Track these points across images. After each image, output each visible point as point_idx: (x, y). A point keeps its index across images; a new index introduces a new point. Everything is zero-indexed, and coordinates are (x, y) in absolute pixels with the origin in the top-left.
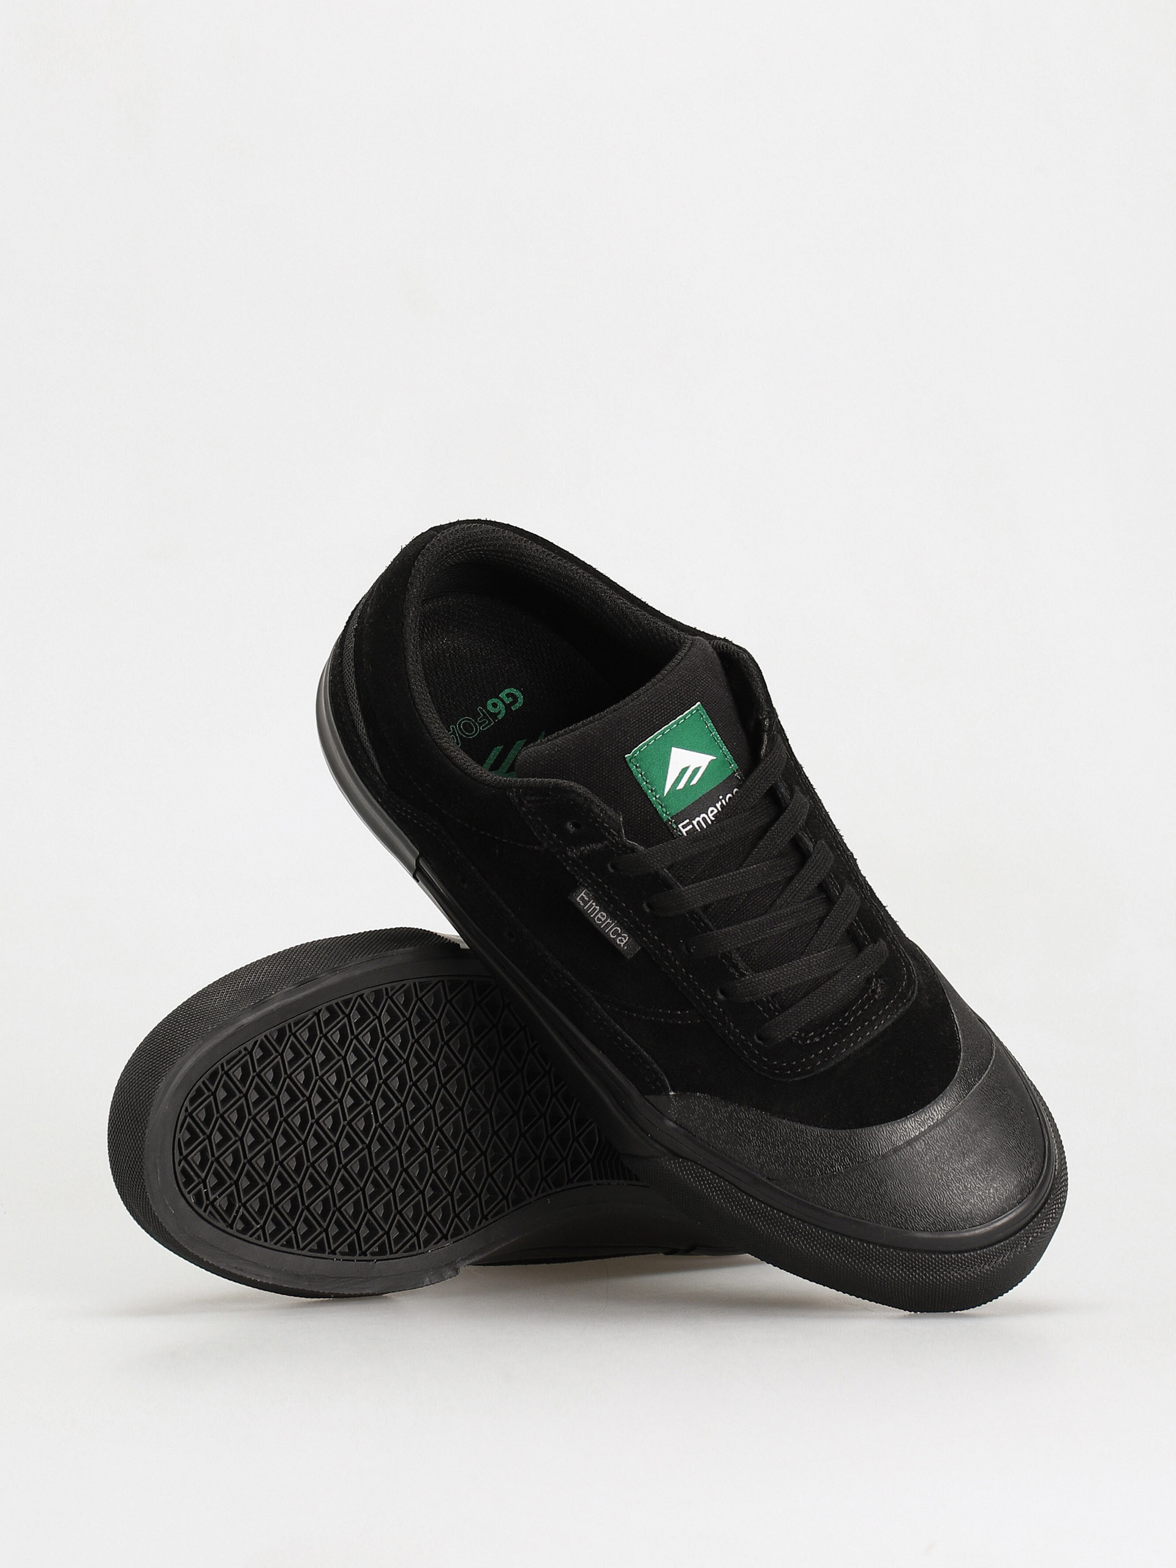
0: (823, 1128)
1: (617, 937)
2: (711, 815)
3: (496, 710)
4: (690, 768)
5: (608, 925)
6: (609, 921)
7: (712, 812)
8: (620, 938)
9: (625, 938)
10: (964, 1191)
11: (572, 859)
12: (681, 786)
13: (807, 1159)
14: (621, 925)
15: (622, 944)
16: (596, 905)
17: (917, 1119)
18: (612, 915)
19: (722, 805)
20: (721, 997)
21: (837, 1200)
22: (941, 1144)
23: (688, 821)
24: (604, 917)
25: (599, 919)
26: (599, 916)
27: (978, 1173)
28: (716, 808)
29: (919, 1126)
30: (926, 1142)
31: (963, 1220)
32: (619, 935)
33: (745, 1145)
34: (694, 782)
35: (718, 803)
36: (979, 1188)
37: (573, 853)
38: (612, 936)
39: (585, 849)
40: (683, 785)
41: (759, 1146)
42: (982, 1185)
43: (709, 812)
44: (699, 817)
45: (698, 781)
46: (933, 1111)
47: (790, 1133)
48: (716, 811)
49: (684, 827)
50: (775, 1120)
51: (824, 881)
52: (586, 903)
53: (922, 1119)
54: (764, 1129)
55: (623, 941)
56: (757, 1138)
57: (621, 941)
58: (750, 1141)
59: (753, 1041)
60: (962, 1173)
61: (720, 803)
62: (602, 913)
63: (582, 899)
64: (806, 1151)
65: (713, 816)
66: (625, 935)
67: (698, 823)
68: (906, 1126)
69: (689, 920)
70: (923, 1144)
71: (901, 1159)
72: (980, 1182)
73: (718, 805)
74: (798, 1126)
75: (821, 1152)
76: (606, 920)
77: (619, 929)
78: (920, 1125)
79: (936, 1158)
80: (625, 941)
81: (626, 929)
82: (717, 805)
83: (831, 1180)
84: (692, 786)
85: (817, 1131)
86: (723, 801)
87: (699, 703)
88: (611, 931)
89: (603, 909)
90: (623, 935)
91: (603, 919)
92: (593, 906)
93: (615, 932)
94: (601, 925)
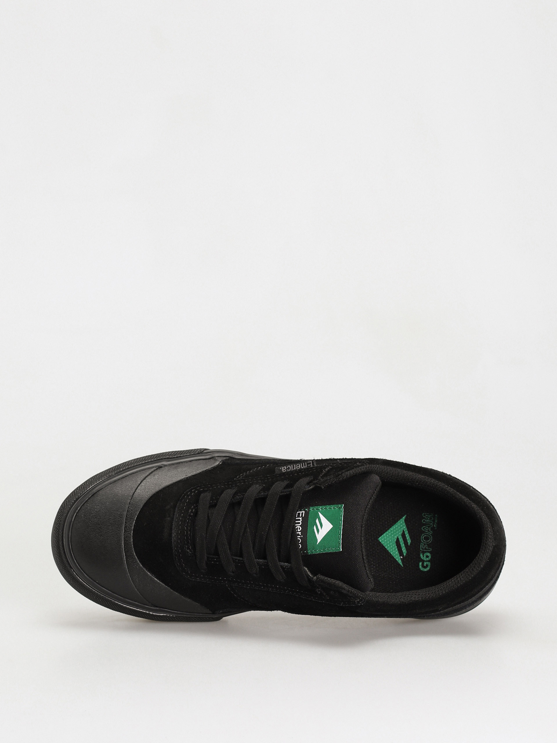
2: (298, 527)
3: (425, 555)
4: (321, 529)
5: (293, 468)
7: (299, 528)
12: (317, 521)
14: (290, 472)
16: (304, 468)
23: (303, 516)
24: (298, 468)
32: (287, 469)
35: (301, 534)
40: (317, 522)
43: (300, 527)
44: (301, 522)
45: (314, 529)
48: (298, 530)
49: (302, 513)
52: (308, 464)
55: (284, 469)
61: (300, 534)
67: (299, 520)
77: (289, 470)
81: (287, 473)
84: (314, 526)
86: (300, 537)
87: (341, 550)
88: (290, 467)
89: (301, 469)
90: (286, 470)
91: (297, 467)
92: (305, 466)
93: (289, 468)
94: (296, 465)
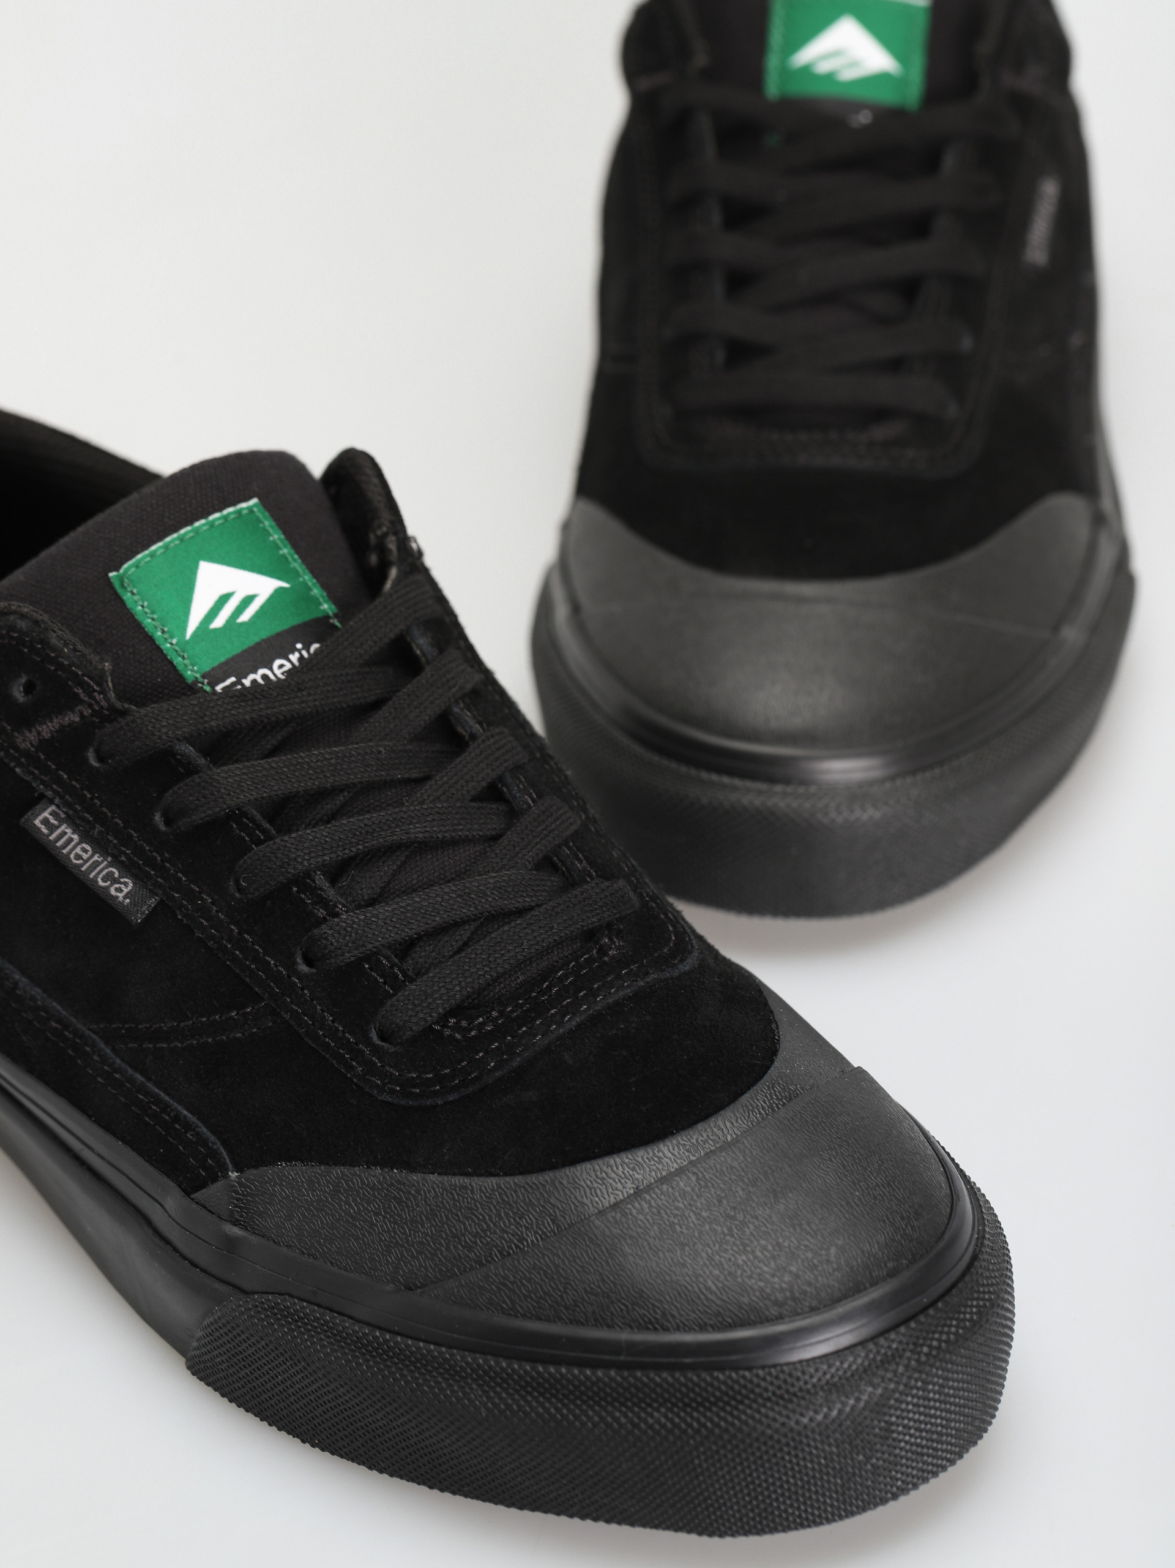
0: (503, 1176)
1: (111, 885)
4: (233, 597)
5: (96, 864)
6: (96, 858)
7: (281, 666)
8: (117, 886)
9: (126, 884)
10: (775, 1253)
11: (27, 754)
12: (219, 622)
13: (476, 1235)
14: (116, 862)
15: (121, 895)
16: (73, 833)
17: (682, 1142)
18: (100, 846)
19: (301, 658)
20: (303, 968)
21: (532, 1299)
22: (730, 1179)
23: (233, 679)
24: (86, 851)
25: (78, 857)
26: (78, 850)
27: (803, 1222)
28: (289, 661)
29: (687, 1154)
30: (700, 1175)
31: (776, 1303)
32: (115, 881)
33: (364, 1235)
34: (245, 617)
35: (293, 653)
36: (806, 1246)
37: (28, 739)
38: (101, 883)
39: (47, 729)
40: (224, 622)
41: (389, 1231)
42: (812, 1240)
44: (256, 673)
45: (254, 616)
46: (715, 1130)
47: (442, 1194)
48: (288, 666)
50: (415, 1177)
51: (500, 779)
52: (52, 828)
53: (694, 1141)
54: (395, 1198)
55: (122, 891)
56: (384, 1217)
57: (119, 890)
58: (372, 1225)
59: (369, 1043)
60: (773, 1223)
62: (84, 845)
63: (45, 822)
64: (473, 1220)
65: (283, 674)
66: (126, 880)
67: (253, 682)
68: (661, 1154)
69: (237, 831)
70: (694, 1178)
71: (650, 1206)
72: (808, 1237)
73: (294, 657)
74: (458, 1180)
75: (501, 1218)
76: (92, 856)
77: (114, 870)
78: (688, 1151)
79: (720, 1201)
80: (126, 890)
81: (129, 869)
82: (291, 657)
83: (519, 1263)
84: (241, 623)
85: (492, 1181)
86: (304, 653)
88: (101, 876)
89: (85, 837)
90: (122, 880)
91: (85, 856)
92: (65, 833)
93: (109, 877)
94: (82, 865)
